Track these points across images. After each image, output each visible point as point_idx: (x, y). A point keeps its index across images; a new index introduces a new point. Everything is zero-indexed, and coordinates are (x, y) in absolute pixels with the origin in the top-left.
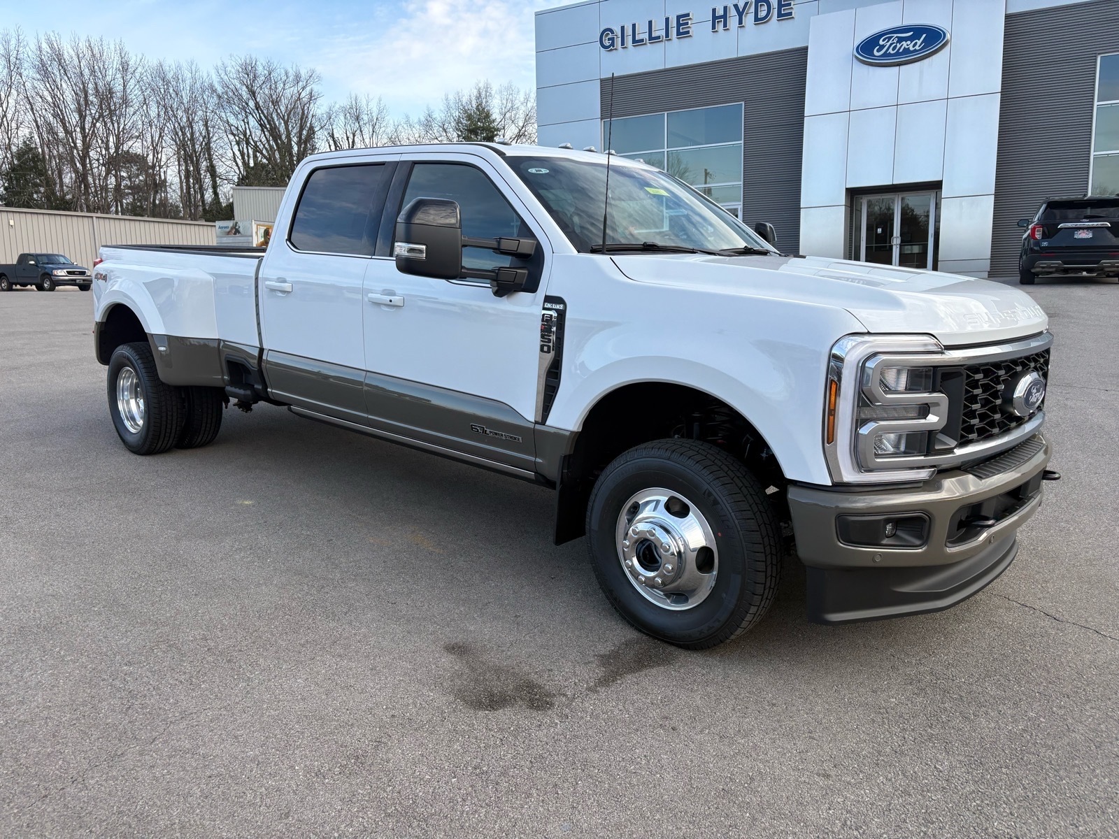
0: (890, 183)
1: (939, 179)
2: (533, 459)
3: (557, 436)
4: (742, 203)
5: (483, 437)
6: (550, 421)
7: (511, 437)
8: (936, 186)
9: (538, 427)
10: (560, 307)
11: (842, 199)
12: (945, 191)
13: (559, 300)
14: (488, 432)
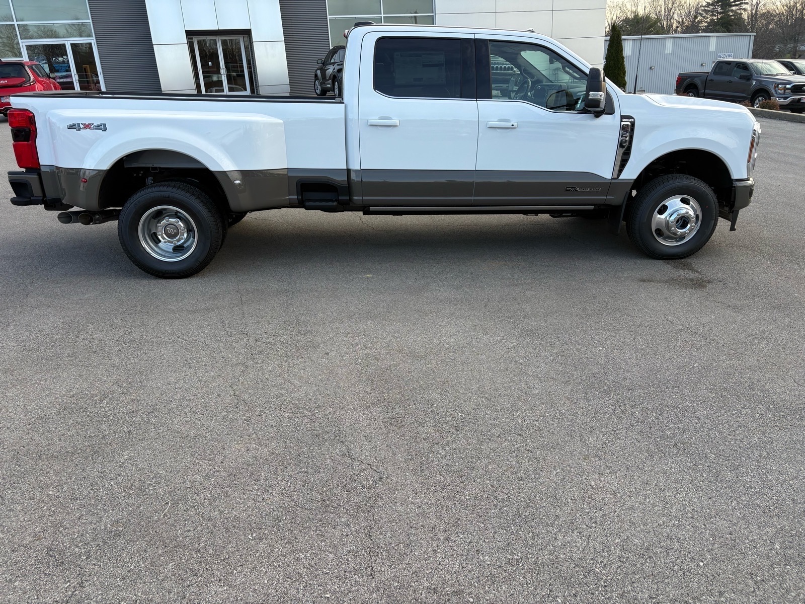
0: (215, 28)
1: (248, 27)
2: (605, 198)
3: (625, 183)
4: (94, 38)
5: (575, 192)
6: (621, 177)
7: (594, 189)
8: (247, 33)
9: (613, 181)
10: (633, 120)
11: (184, 39)
12: (255, 37)
13: (630, 117)
14: (578, 189)
